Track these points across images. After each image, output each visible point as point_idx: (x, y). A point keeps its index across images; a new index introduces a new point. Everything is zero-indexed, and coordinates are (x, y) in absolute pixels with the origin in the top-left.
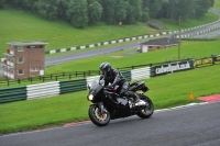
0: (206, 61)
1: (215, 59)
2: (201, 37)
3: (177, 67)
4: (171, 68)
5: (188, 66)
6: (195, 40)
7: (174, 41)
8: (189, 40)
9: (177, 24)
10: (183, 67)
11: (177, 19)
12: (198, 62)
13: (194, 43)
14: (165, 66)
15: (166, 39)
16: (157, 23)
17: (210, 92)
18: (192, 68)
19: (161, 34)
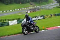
0: (49, 16)
1: (52, 15)
2: (47, 8)
3: (39, 18)
4: (37, 18)
5: (43, 18)
6: (45, 9)
7: (38, 9)
8: (43, 9)
9: (39, 4)
10: (41, 18)
11: (39, 2)
12: (46, 16)
13: (45, 10)
14: (35, 18)
15: (36, 9)
16: (33, 3)
17: (50, 26)
18: (44, 18)
19: (34, 7)
